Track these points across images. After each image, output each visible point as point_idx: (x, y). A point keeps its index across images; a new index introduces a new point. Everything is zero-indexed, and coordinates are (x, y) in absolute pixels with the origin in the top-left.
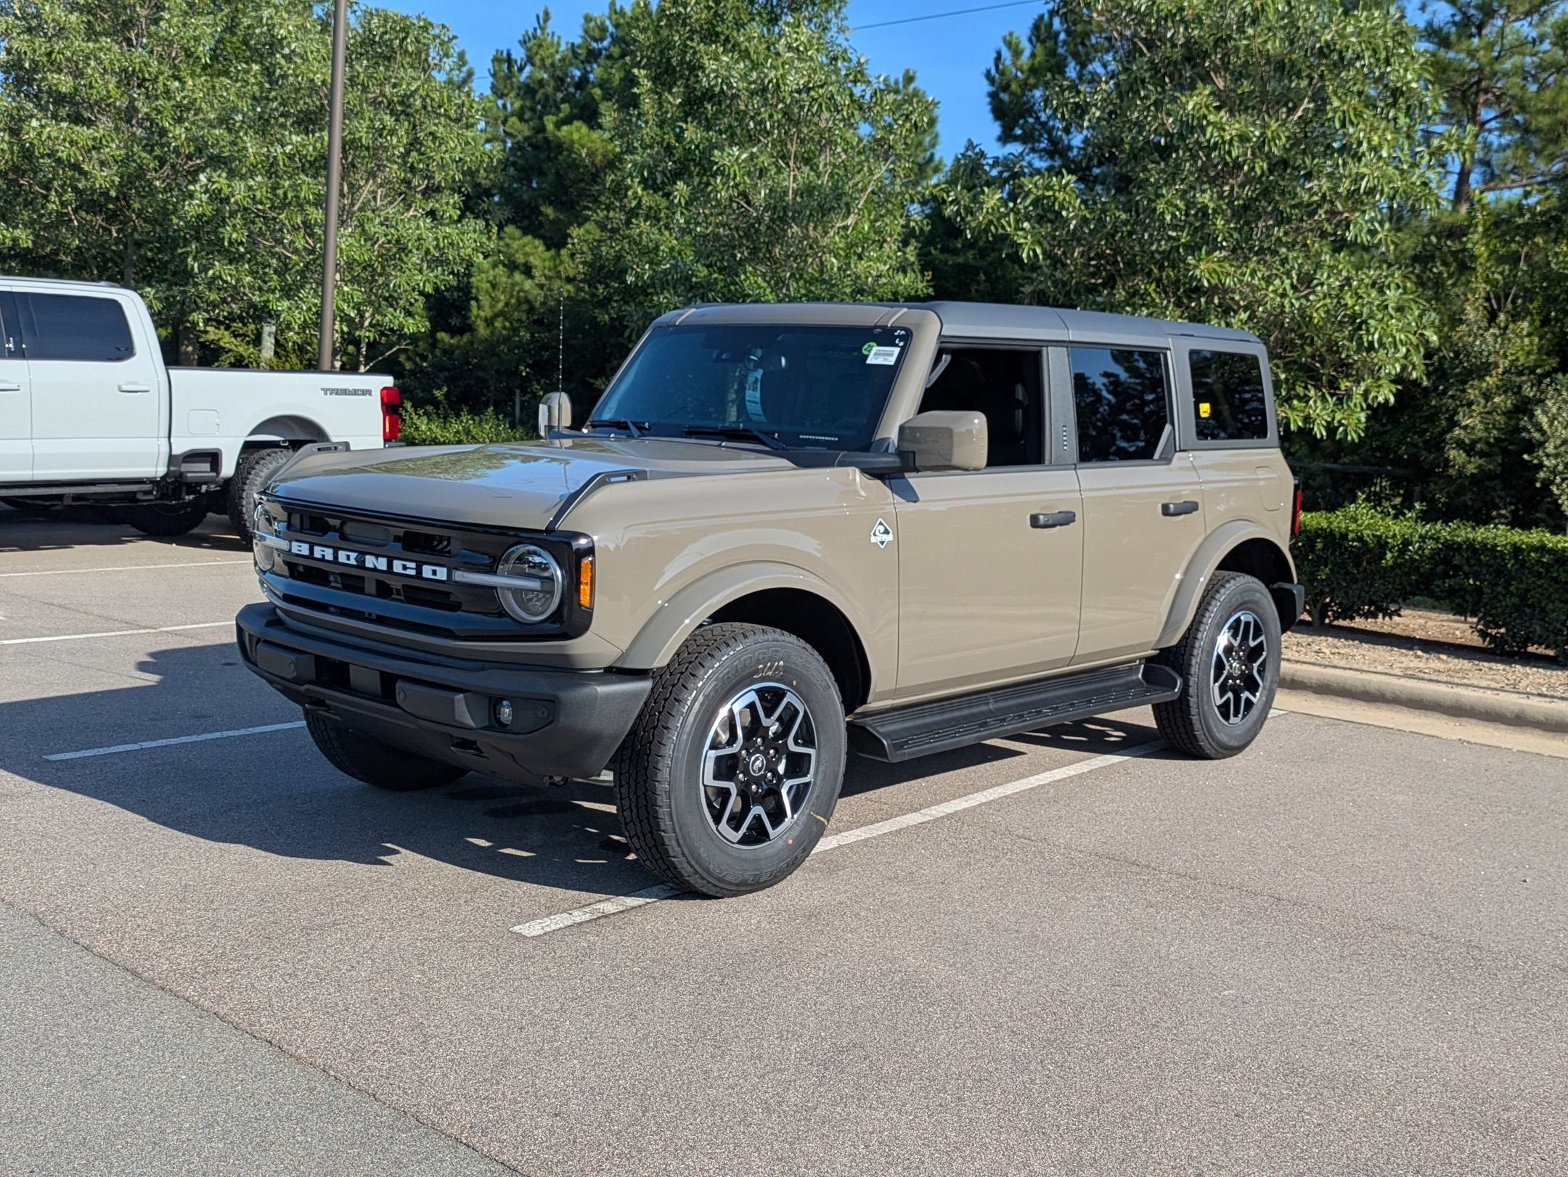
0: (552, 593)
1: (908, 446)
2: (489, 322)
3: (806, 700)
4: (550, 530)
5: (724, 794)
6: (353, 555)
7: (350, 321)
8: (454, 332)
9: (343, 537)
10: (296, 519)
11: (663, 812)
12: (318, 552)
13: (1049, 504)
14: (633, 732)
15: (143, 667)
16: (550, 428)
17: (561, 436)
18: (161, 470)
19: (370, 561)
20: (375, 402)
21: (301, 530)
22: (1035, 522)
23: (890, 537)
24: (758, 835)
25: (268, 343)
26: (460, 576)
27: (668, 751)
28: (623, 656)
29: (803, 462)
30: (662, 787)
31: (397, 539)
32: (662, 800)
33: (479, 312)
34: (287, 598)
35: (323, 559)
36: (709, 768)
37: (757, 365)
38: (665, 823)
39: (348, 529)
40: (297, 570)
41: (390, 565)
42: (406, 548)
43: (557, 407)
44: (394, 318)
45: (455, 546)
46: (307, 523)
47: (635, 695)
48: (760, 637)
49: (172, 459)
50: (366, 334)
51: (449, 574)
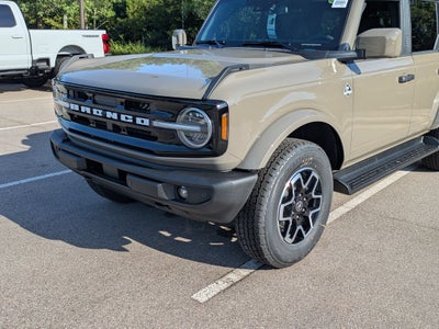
0: (207, 133)
1: (361, 47)
2: (133, 14)
3: (319, 174)
4: (204, 100)
5: (287, 222)
6: (100, 111)
7: (90, 14)
8: (122, 18)
9: (95, 102)
10: (71, 93)
11: (262, 237)
12: (83, 109)
13: (405, 71)
14: (249, 201)
15: (24, 142)
16: (178, 45)
17: (183, 48)
18: (30, 66)
19: (109, 114)
20: (100, 40)
21: (74, 98)
22: (401, 81)
23: (350, 92)
24: (300, 237)
25: (65, 22)
26: (156, 123)
27: (264, 208)
28: (243, 162)
29: (309, 57)
30: (261, 225)
31: (122, 104)
32: (262, 231)
33: (129, 11)
34: (70, 130)
35: (85, 113)
36: (282, 213)
37: (273, 12)
38: (263, 241)
39: (97, 98)
40: (73, 117)
41: (119, 117)
42: (126, 108)
43: (180, 36)
44: (103, 11)
45: (153, 107)
46: (77, 95)
47: (249, 183)
48: (303, 147)
49: (33, 61)
50: (95, 17)
51: (150, 122)
